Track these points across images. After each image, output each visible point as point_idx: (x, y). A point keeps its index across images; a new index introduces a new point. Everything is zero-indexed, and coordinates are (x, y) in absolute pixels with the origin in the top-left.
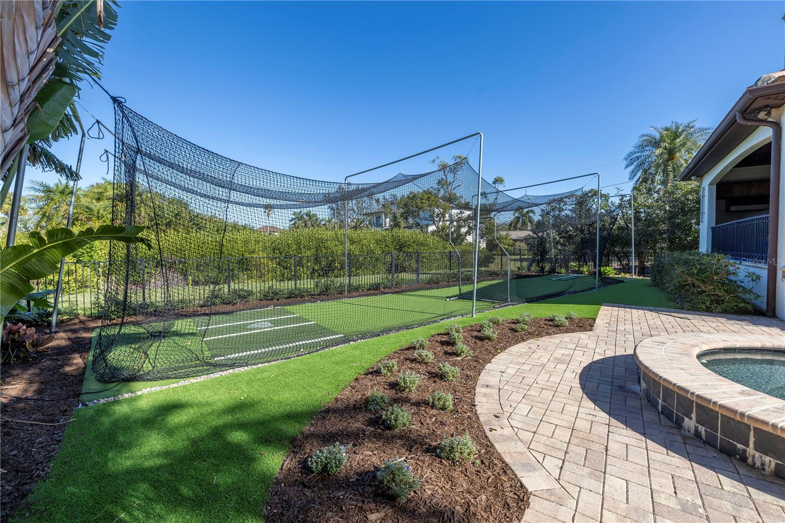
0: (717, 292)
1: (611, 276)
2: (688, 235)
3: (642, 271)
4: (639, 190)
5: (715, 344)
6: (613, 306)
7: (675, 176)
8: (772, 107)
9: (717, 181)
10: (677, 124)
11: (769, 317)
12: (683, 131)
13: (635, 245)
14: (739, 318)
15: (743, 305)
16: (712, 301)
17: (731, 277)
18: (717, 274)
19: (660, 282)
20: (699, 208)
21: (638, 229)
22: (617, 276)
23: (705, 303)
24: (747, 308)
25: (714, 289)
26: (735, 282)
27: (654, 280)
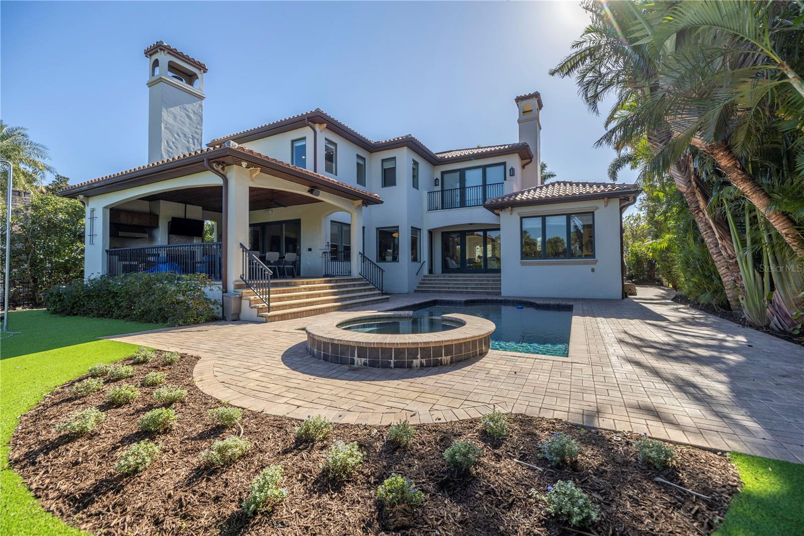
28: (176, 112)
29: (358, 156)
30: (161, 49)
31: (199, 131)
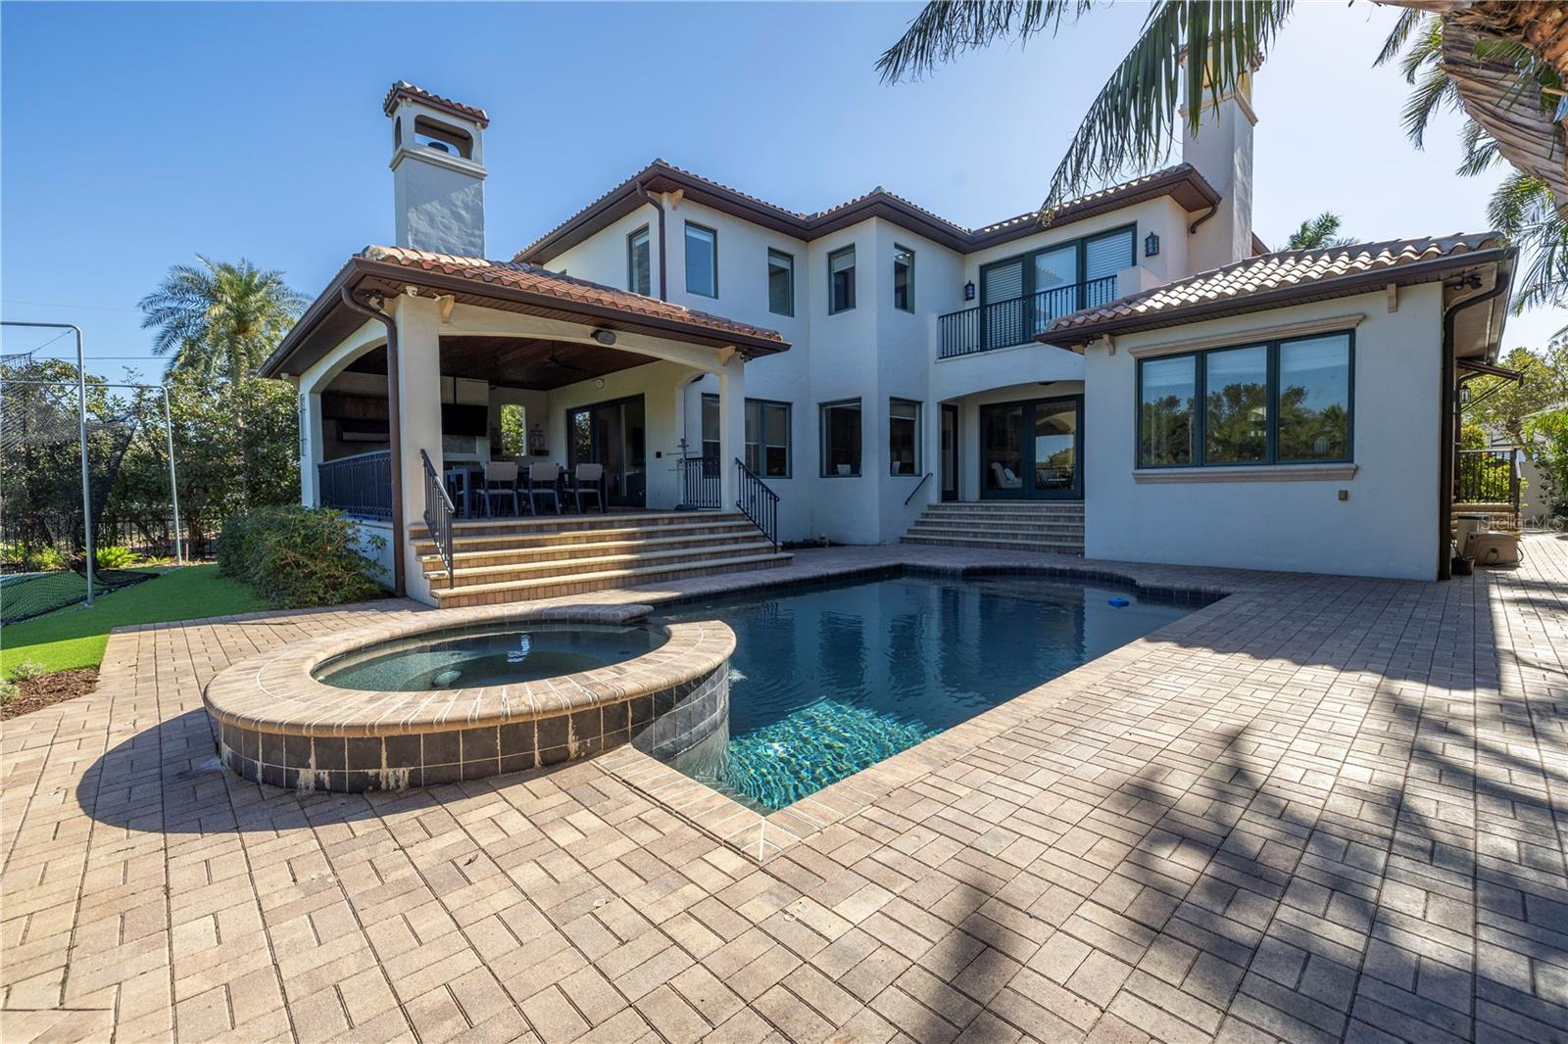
0: (333, 571)
1: (124, 567)
2: (281, 478)
3: (199, 549)
4: (182, 382)
5: (334, 648)
6: (140, 630)
7: (252, 366)
8: (385, 295)
9: (322, 389)
10: (250, 267)
11: (398, 597)
12: (263, 284)
13: (181, 497)
14: (363, 606)
15: (367, 585)
16: (326, 586)
17: (351, 546)
18: (330, 541)
19: (237, 566)
20: (297, 429)
21: (183, 462)
22: (140, 565)
23: (316, 593)
24: (372, 590)
25: (328, 567)
26: (356, 552)
27: (225, 565)
28: (433, 210)
29: (772, 252)
30: (401, 97)
31: (478, 241)
